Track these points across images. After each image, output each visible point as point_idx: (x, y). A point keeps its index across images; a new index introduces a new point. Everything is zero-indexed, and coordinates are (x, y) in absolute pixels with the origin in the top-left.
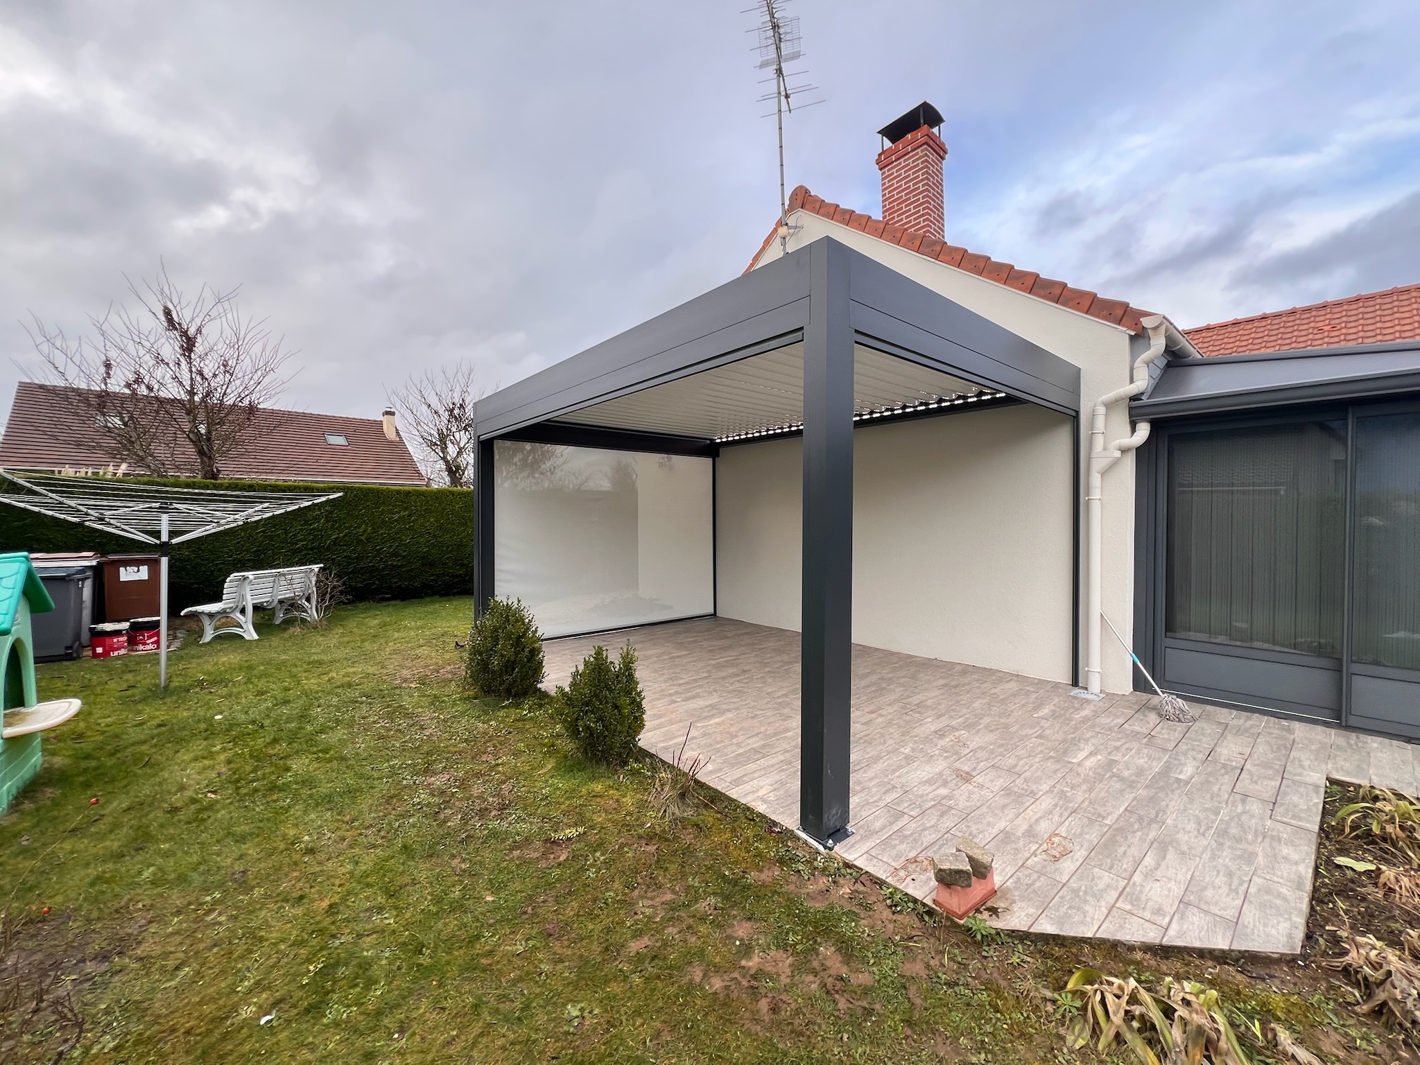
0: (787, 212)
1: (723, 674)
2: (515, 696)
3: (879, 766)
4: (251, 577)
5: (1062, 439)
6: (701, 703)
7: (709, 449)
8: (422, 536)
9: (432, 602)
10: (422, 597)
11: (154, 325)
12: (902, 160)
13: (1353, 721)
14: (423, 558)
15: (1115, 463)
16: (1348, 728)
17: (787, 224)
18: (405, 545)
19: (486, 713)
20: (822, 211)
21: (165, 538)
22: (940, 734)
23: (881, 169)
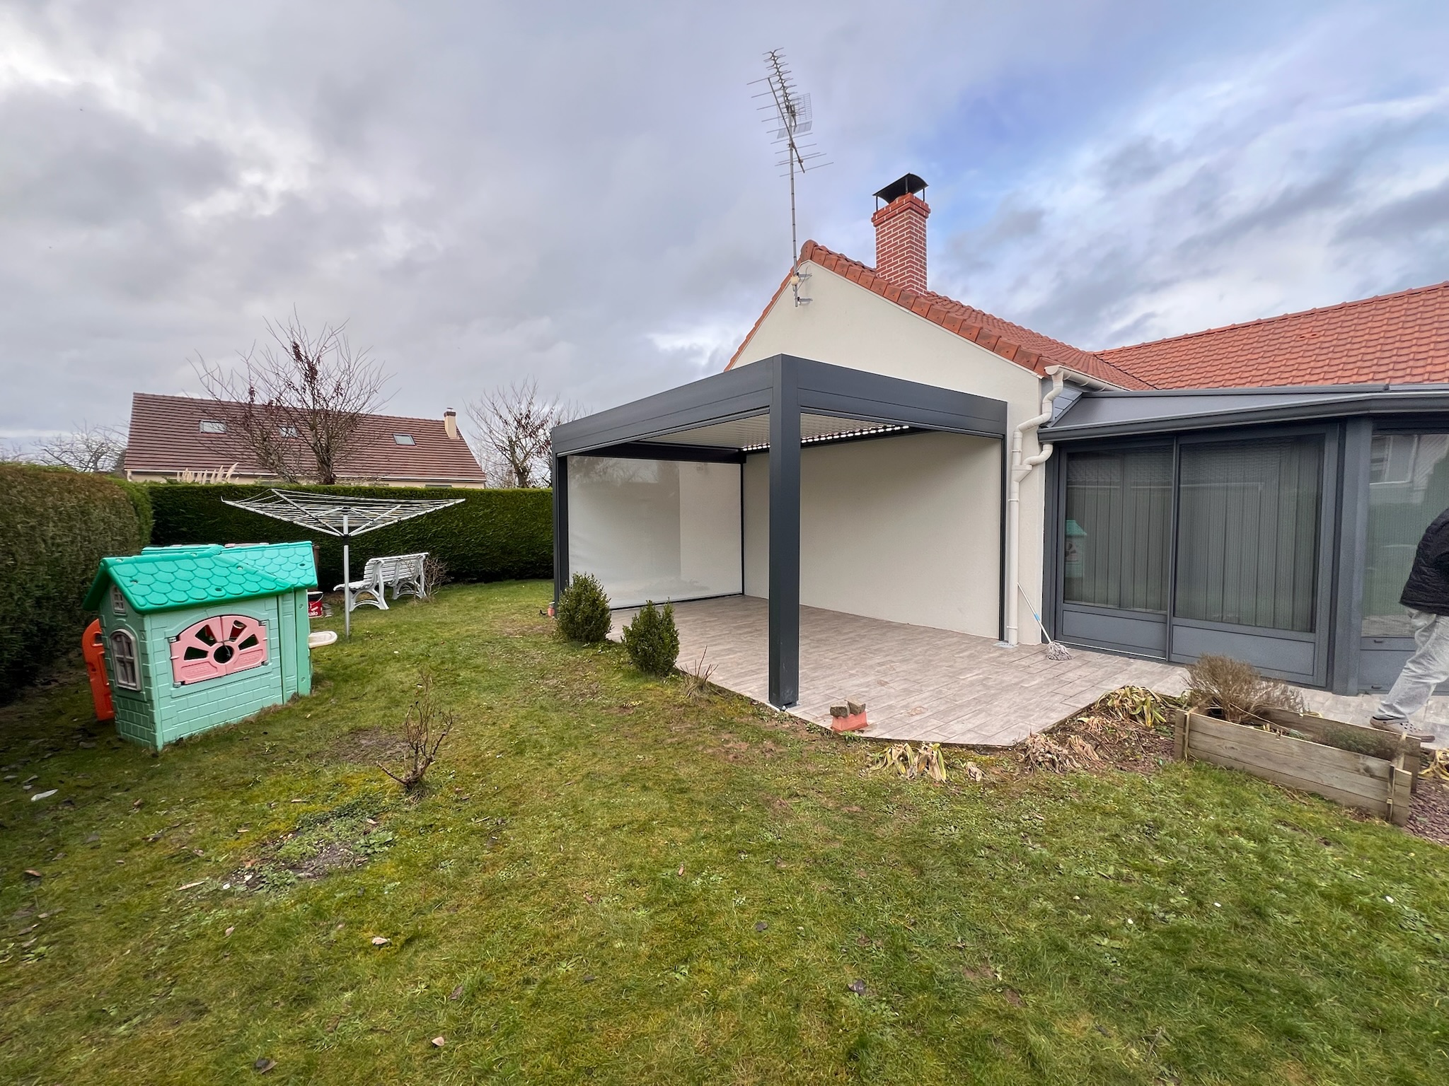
0: (797, 264)
1: (739, 632)
2: (591, 641)
3: (833, 678)
4: (383, 562)
5: (994, 455)
6: (721, 647)
7: (737, 456)
8: (501, 529)
9: (511, 584)
10: (501, 580)
11: (287, 359)
12: (892, 220)
13: (1173, 658)
14: (502, 548)
15: (1029, 474)
16: (1170, 662)
17: (798, 274)
18: (489, 537)
19: (573, 651)
20: (826, 262)
21: (346, 532)
22: (880, 664)
23: (876, 226)
